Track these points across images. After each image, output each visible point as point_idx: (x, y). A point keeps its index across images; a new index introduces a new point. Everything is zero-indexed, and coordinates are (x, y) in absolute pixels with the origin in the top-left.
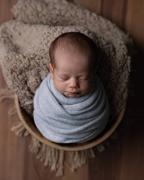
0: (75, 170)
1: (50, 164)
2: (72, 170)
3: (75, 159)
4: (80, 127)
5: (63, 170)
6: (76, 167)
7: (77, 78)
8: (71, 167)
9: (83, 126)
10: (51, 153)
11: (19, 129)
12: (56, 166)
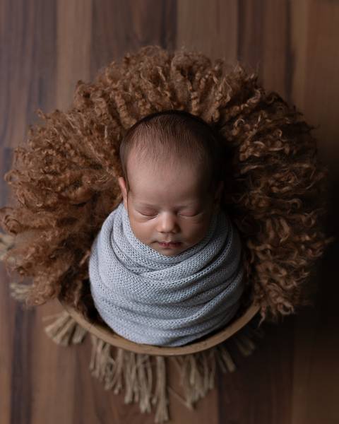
0: (195, 405)
1: (137, 398)
2: (188, 404)
3: (192, 381)
4: (203, 309)
5: (168, 407)
6: (196, 397)
7: (175, 212)
8: (184, 399)
9: (208, 304)
10: (137, 372)
11: (59, 330)
12: (151, 400)
